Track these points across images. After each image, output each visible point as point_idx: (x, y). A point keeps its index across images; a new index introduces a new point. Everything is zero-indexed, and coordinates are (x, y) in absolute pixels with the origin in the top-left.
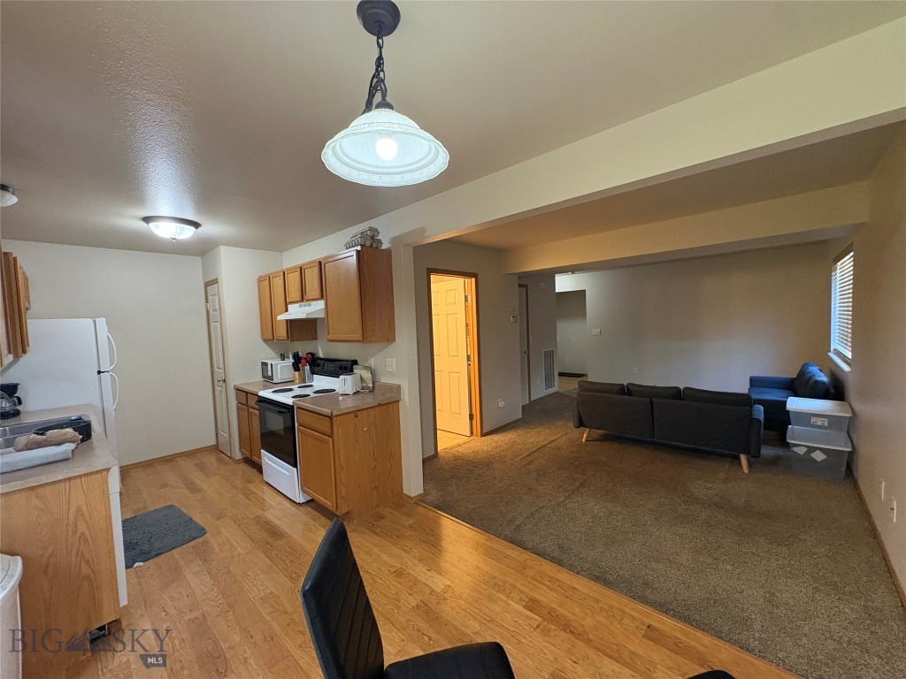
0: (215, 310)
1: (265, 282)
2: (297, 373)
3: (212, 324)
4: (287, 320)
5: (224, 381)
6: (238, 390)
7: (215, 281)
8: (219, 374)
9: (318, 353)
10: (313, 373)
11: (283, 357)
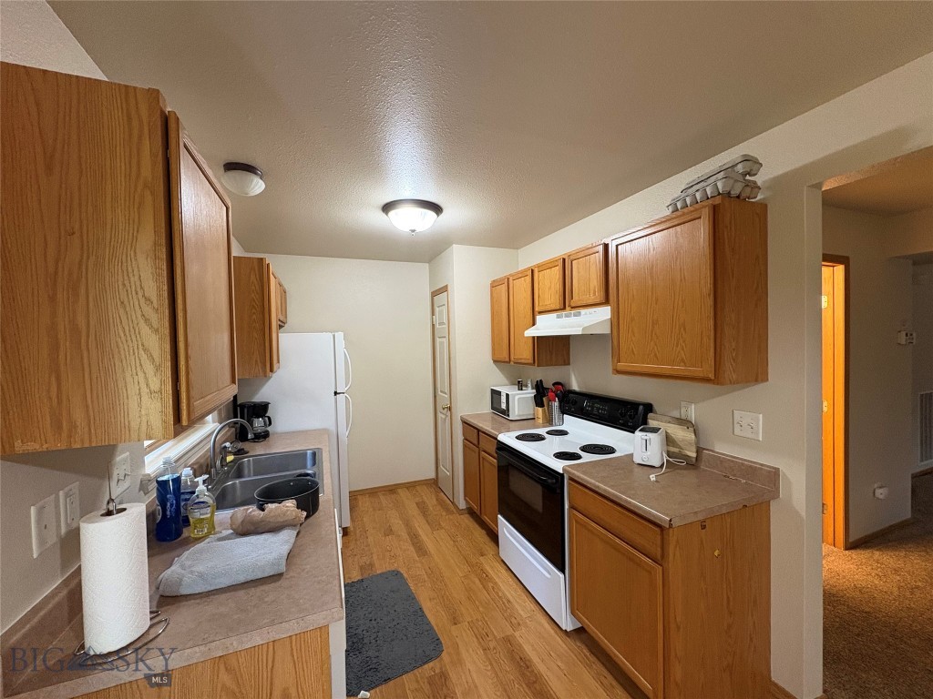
0: (442, 323)
1: (501, 287)
2: (540, 409)
3: (438, 340)
4: (534, 337)
5: (450, 409)
6: (465, 423)
7: (445, 289)
8: (444, 398)
9: (569, 384)
10: (564, 411)
11: (521, 386)
